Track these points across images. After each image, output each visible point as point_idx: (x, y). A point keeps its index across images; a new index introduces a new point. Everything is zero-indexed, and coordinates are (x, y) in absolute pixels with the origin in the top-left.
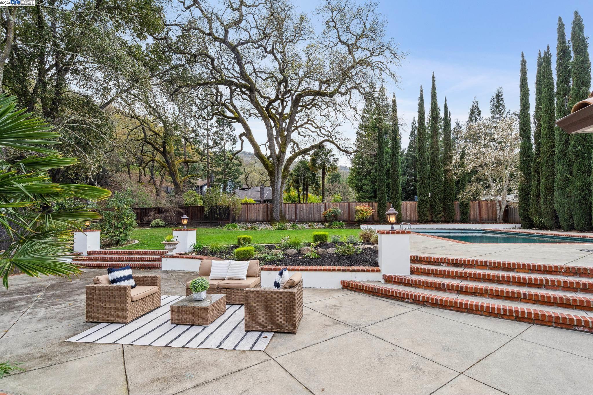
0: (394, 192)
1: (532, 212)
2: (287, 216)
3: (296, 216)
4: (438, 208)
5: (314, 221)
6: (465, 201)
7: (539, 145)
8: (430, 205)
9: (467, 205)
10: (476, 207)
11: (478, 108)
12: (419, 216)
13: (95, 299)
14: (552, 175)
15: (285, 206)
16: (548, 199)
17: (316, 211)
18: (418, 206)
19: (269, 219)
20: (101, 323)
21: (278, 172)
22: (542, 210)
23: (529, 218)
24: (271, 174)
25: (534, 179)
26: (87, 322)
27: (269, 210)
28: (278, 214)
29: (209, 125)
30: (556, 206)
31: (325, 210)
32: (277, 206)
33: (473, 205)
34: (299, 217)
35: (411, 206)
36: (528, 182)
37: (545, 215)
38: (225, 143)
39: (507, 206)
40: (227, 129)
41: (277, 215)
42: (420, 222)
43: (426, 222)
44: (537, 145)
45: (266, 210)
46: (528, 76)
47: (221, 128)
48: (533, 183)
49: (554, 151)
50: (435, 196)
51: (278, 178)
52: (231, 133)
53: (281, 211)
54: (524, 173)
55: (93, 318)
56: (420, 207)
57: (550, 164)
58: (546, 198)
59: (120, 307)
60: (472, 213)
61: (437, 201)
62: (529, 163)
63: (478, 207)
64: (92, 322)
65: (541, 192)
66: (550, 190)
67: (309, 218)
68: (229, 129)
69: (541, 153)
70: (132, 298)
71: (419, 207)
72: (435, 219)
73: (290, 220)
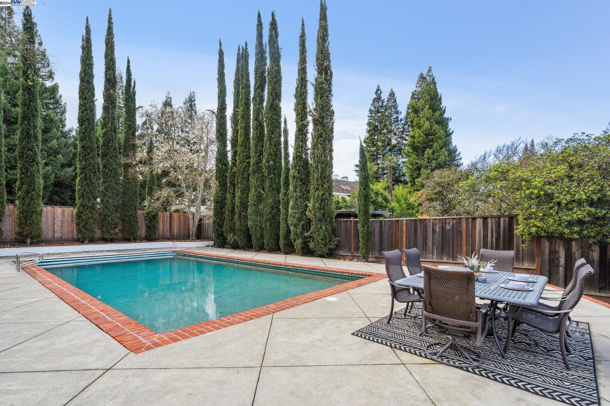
1: (226, 229)
4: (112, 219)
6: (153, 212)
7: (235, 153)
9: (155, 217)
10: (167, 220)
12: (79, 231)
14: (248, 189)
16: (243, 215)
18: (77, 214)
22: (236, 227)
23: (223, 235)
25: (229, 191)
30: (250, 223)
33: (163, 217)
36: (222, 194)
37: (239, 233)
39: (201, 220)
42: (80, 241)
43: (92, 241)
44: (234, 153)
46: (226, 71)
48: (228, 196)
49: (249, 163)
50: (108, 201)
54: (220, 183)
56: (80, 217)
57: (245, 176)
58: (241, 214)
60: (161, 227)
61: (112, 208)
62: (224, 173)
63: (168, 219)
65: (236, 206)
66: (244, 205)
69: (237, 162)
71: (79, 215)
72: (107, 237)
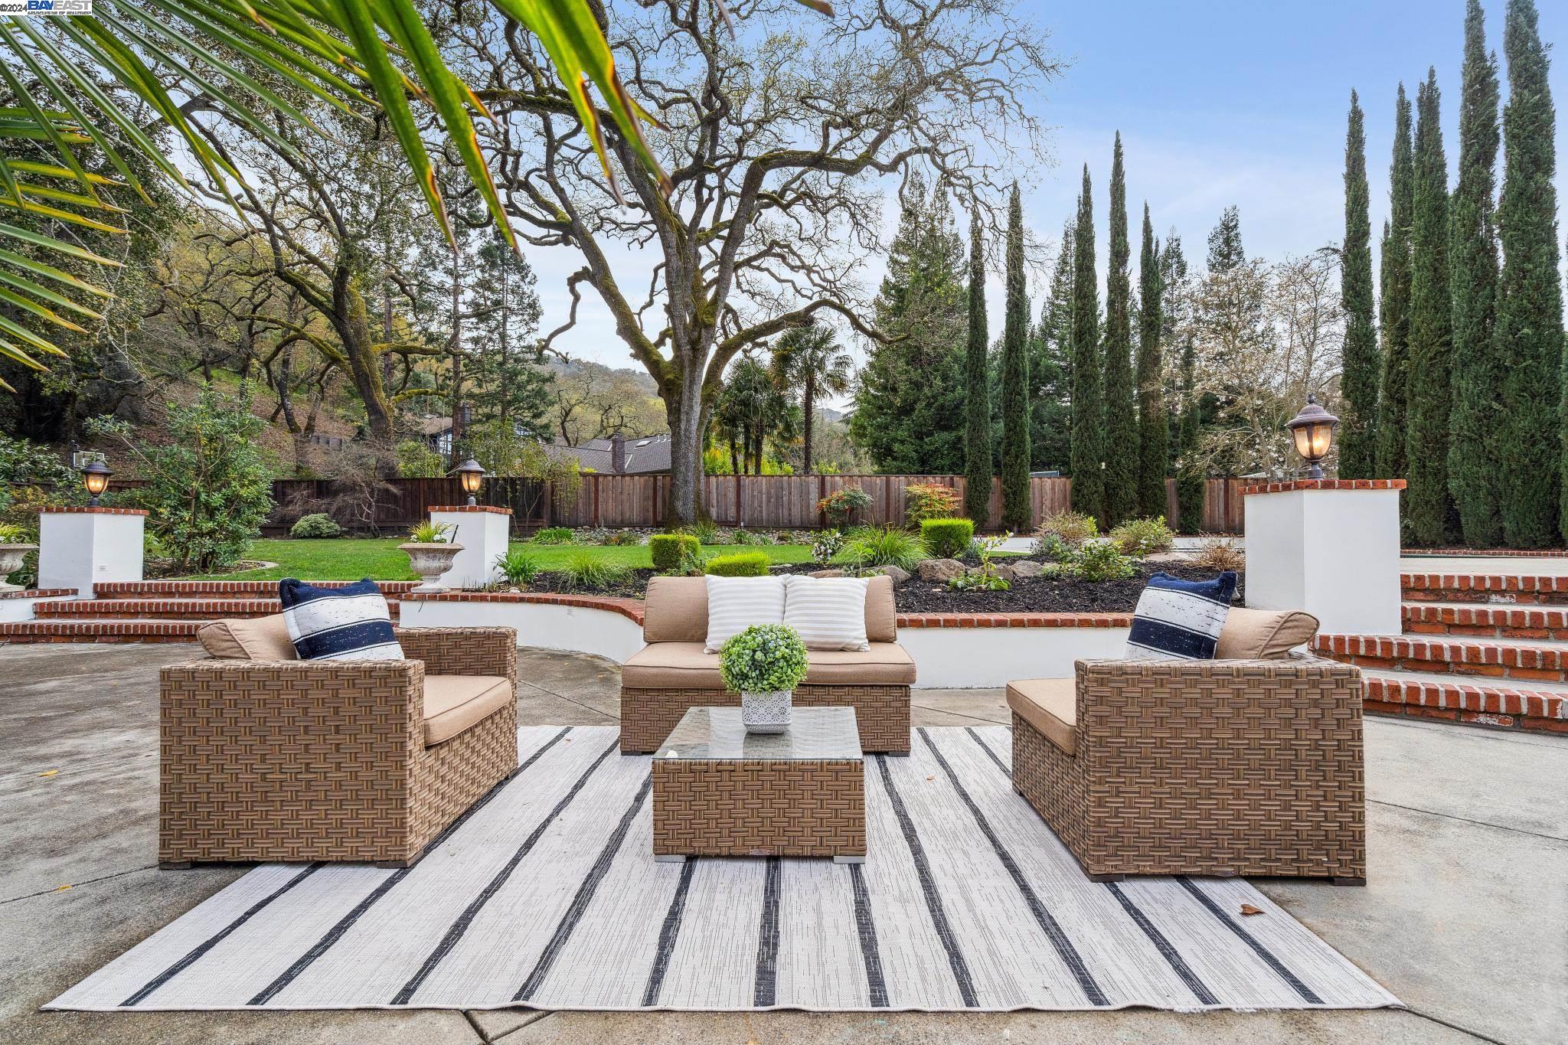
0: (1013, 450)
2: (714, 512)
3: (738, 511)
4: (1126, 494)
5: (792, 527)
6: (1192, 479)
7: (1401, 328)
8: (1106, 485)
9: (1198, 489)
10: (1219, 495)
11: (1179, 256)
13: (216, 741)
14: (1446, 406)
15: (708, 483)
16: (1431, 467)
17: (795, 498)
18: (1074, 488)
19: (659, 519)
20: (252, 864)
21: (692, 382)
24: (669, 390)
25: (1386, 416)
26: (164, 864)
27: (660, 494)
28: (691, 505)
29: (460, 262)
30: (1453, 484)
31: (822, 494)
32: (686, 482)
33: (1211, 491)
34: (746, 513)
35: (1053, 489)
36: (1363, 427)
37: (1419, 510)
38: (505, 317)
40: (512, 279)
41: (684, 506)
44: (1392, 332)
45: (651, 492)
47: (496, 273)
49: (1449, 343)
50: (1118, 463)
51: (691, 399)
52: (526, 289)
53: (698, 495)
54: (1355, 403)
55: (203, 844)
56: (1080, 491)
57: (1435, 375)
58: (1424, 466)
59: (363, 774)
60: (1207, 509)
61: (1125, 475)
62: (1368, 378)
63: (1222, 493)
64: (195, 865)
66: (1436, 444)
67: (778, 518)
68: (517, 277)
69: (1409, 348)
70: (426, 730)
71: (1077, 490)
73: (724, 523)
